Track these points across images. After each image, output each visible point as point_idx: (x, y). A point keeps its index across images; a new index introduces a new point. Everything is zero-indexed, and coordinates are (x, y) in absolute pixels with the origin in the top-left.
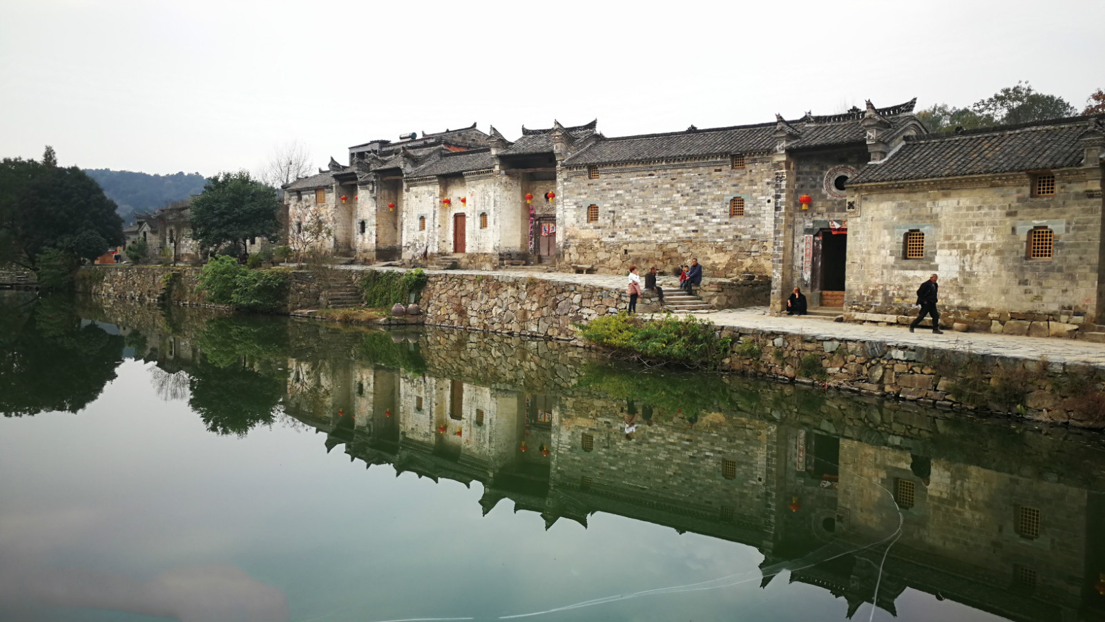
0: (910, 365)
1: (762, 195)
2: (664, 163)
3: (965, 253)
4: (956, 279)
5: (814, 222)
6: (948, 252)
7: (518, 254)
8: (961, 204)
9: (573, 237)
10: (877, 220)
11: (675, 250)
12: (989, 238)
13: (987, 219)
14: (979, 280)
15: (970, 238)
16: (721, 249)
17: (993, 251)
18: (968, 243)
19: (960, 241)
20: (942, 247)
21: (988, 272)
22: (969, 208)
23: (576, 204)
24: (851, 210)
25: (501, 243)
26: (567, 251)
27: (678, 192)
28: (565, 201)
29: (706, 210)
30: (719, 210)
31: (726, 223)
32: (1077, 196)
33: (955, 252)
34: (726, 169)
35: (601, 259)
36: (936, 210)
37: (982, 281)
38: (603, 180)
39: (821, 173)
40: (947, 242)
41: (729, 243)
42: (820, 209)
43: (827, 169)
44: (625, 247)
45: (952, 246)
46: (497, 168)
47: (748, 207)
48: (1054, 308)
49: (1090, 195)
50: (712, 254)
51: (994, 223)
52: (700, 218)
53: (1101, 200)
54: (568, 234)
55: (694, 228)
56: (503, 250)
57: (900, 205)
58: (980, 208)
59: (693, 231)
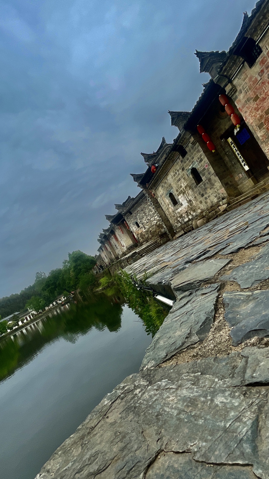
3: (184, 193)
4: (188, 205)
6: (181, 196)
7: (133, 246)
9: (138, 234)
10: (162, 195)
12: (185, 183)
15: (181, 186)
17: (189, 188)
19: (180, 190)
20: (178, 195)
21: (193, 197)
23: (133, 224)
24: (155, 196)
25: (126, 245)
27: (149, 206)
32: (192, 148)
35: (147, 237)
36: (169, 181)
37: (194, 202)
38: (134, 214)
44: (149, 230)
45: (180, 193)
53: (198, 144)
57: (162, 187)
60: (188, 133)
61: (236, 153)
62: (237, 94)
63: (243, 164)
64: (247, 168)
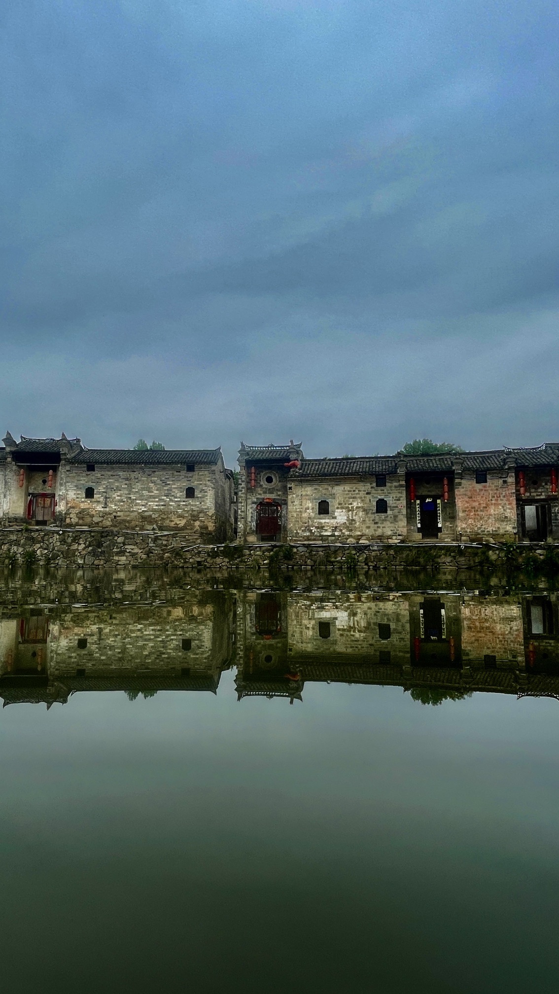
0: (380, 552)
1: (205, 487)
2: (143, 465)
3: (349, 511)
4: (346, 523)
5: (257, 498)
6: (341, 511)
7: (21, 519)
8: (345, 489)
9: (73, 508)
10: (304, 496)
11: (150, 516)
12: (359, 504)
13: (358, 496)
14: (356, 523)
15: (351, 504)
16: (181, 516)
17: (362, 510)
18: (350, 506)
19: (346, 506)
20: (338, 508)
21: (360, 519)
22: (349, 491)
23: (76, 486)
24: (290, 491)
25: (10, 510)
26: (68, 516)
27: (152, 483)
28: (67, 484)
29: (171, 493)
30: (180, 494)
31: (184, 501)
32: (396, 487)
33: (344, 510)
34: (183, 473)
35: (96, 521)
36: (334, 491)
37: (358, 523)
38: (97, 474)
39: (260, 474)
40: (340, 506)
41: (186, 512)
42: (260, 492)
43: (262, 472)
44: (114, 514)
45: (342, 508)
46: (9, 460)
47: (197, 493)
48: (390, 533)
49: (401, 486)
50: (175, 518)
51: (361, 498)
52: (167, 498)
53: (405, 488)
54: (69, 505)
55: (163, 503)
56: (11, 515)
57: (316, 489)
58: (354, 491)
59: (162, 505)
60: (404, 477)
61: (418, 512)
62: (460, 487)
63: (418, 522)
64: (419, 526)
